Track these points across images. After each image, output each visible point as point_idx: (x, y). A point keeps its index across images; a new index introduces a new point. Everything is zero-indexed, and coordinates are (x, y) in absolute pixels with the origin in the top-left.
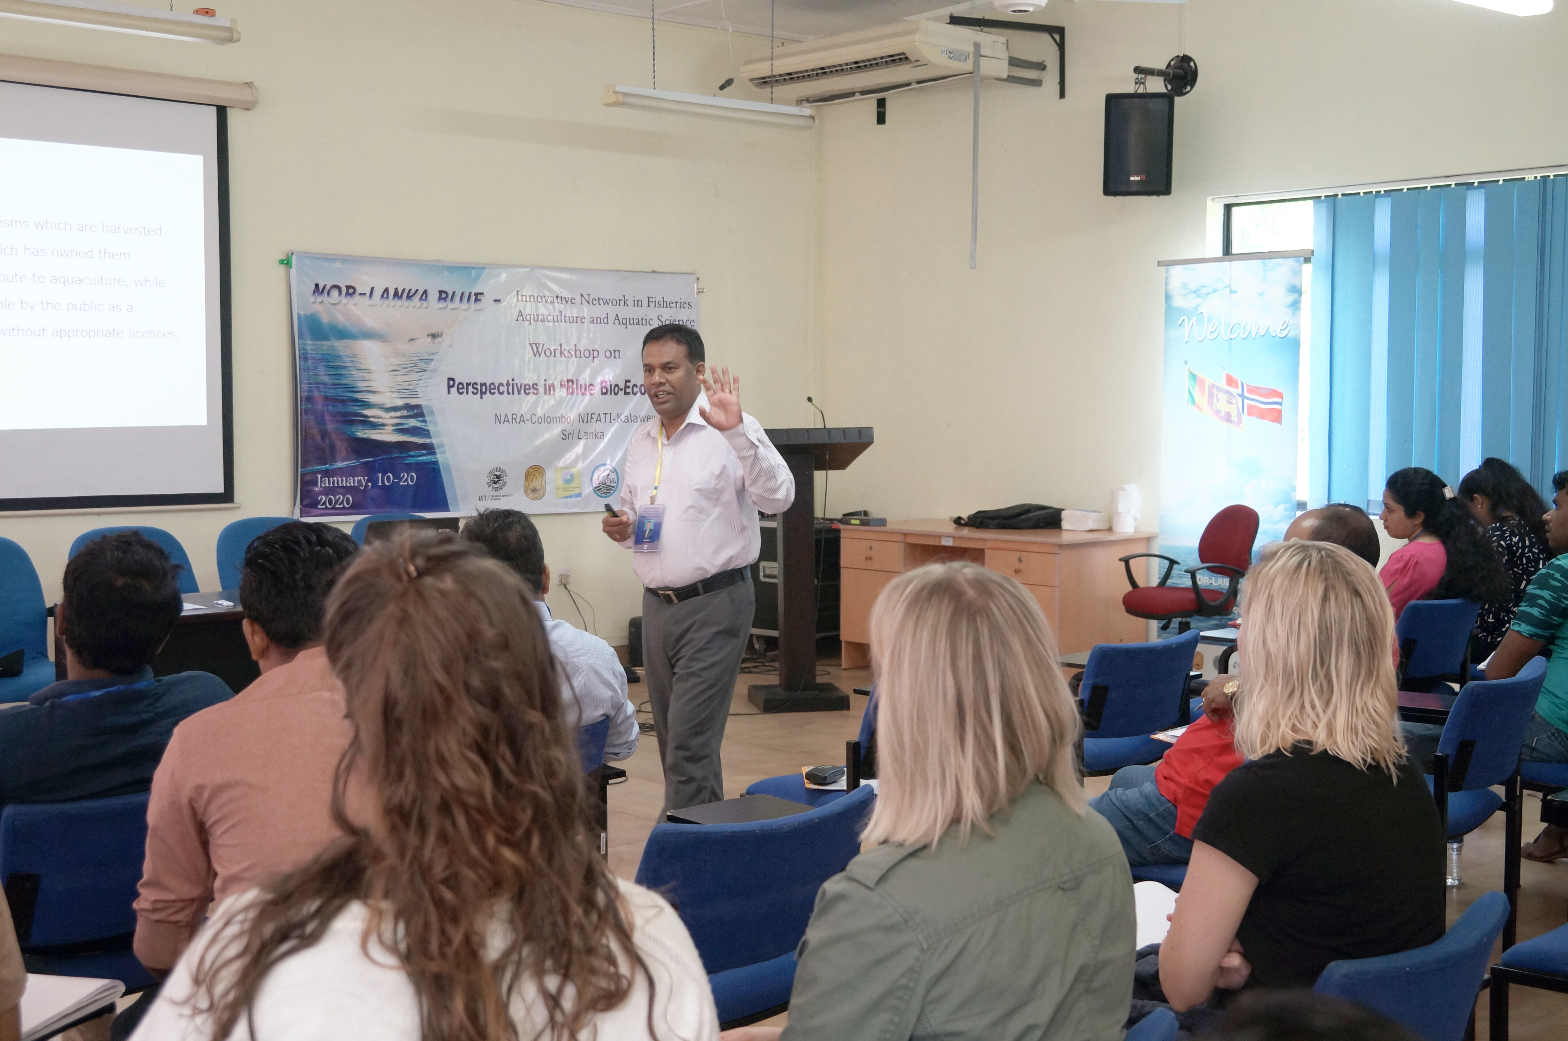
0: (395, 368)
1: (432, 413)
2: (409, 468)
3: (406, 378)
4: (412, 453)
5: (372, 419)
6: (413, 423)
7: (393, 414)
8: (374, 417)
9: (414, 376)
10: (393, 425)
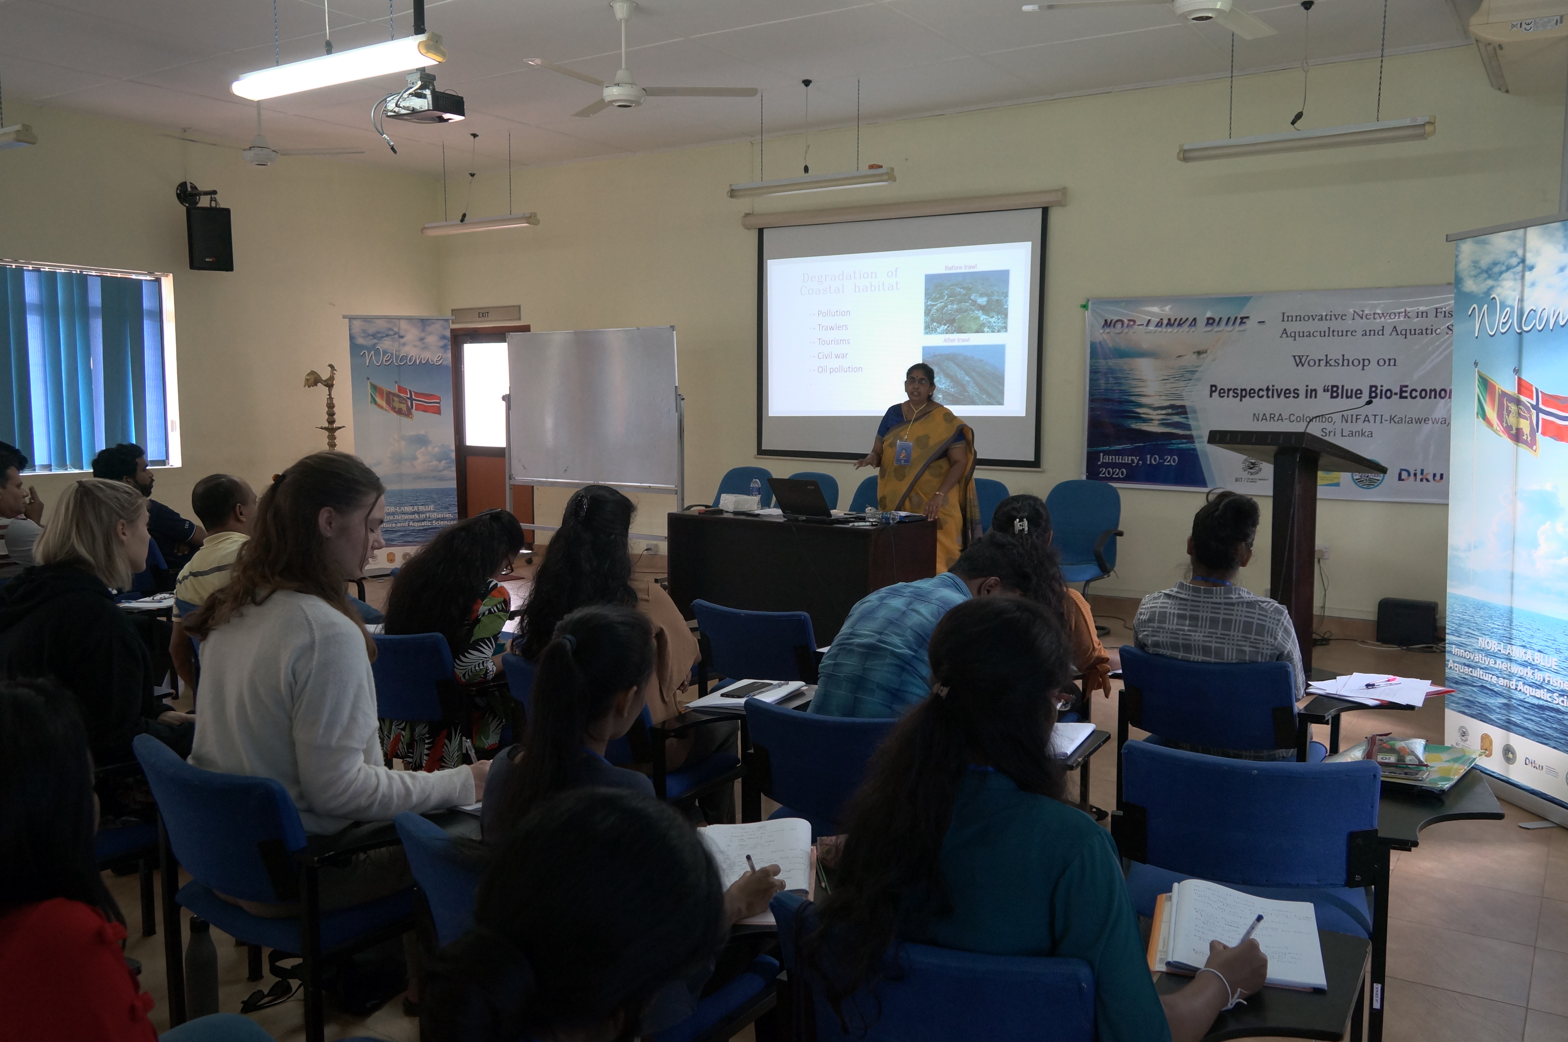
0: (1166, 378)
1: (1195, 412)
2: (1171, 452)
3: (1173, 385)
4: (1174, 441)
5: (1142, 415)
6: (1176, 419)
7: (1160, 412)
8: (1144, 414)
9: (1182, 384)
10: (1159, 420)
